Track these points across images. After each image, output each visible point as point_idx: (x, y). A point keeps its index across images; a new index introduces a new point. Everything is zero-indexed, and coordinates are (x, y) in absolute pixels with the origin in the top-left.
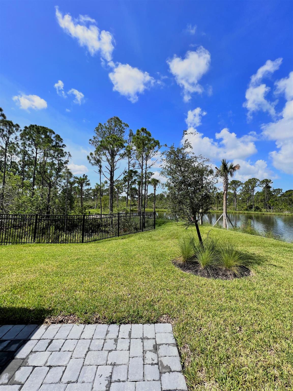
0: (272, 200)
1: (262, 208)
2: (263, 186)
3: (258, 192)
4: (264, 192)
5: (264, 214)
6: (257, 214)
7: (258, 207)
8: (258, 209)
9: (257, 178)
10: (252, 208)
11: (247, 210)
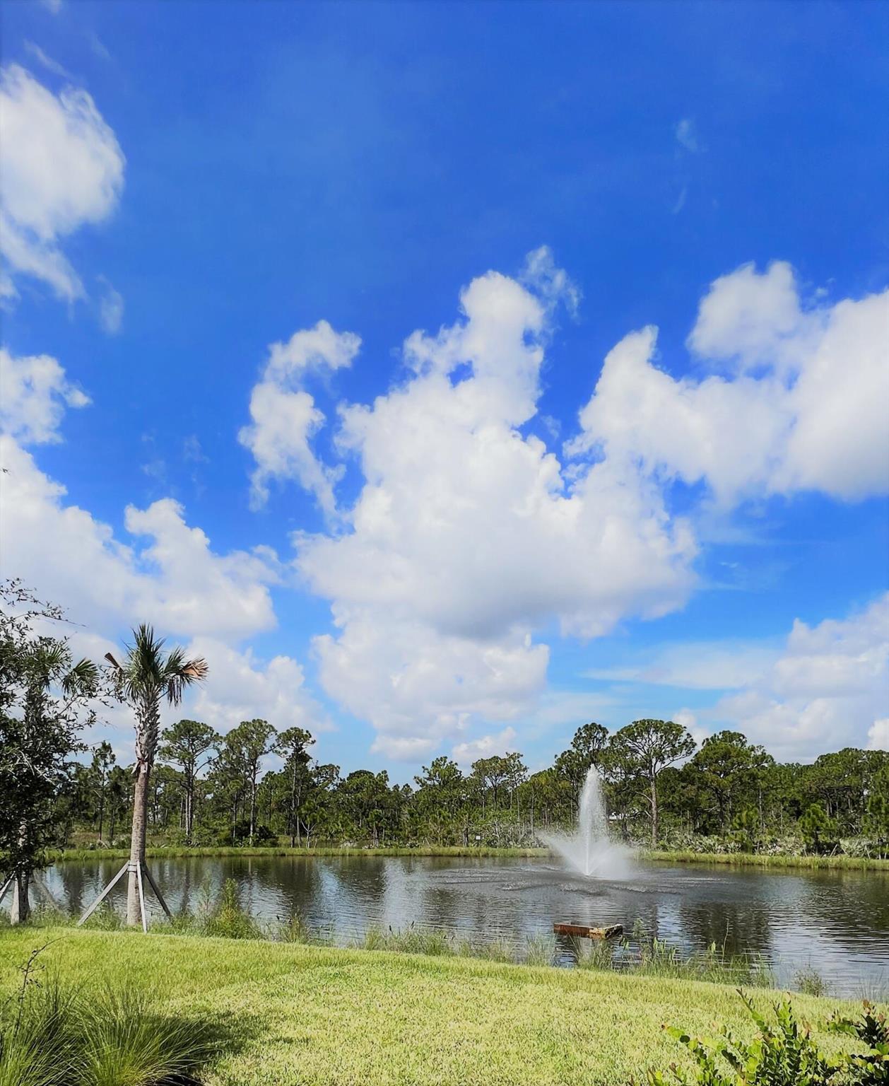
0: (309, 802)
1: (281, 831)
2: (286, 752)
3: (270, 774)
4: (287, 774)
5: (283, 855)
6: (262, 855)
7: (267, 829)
8: (266, 837)
9: (269, 723)
10: (246, 834)
11: (229, 842)
